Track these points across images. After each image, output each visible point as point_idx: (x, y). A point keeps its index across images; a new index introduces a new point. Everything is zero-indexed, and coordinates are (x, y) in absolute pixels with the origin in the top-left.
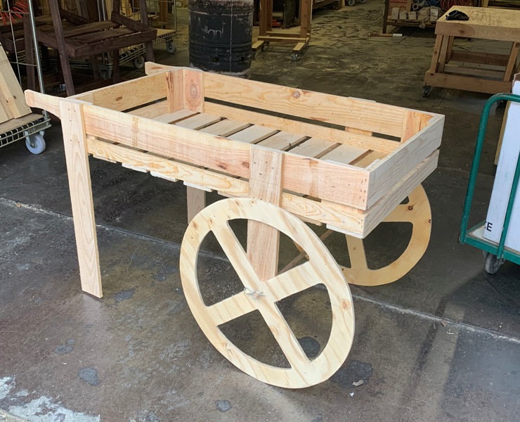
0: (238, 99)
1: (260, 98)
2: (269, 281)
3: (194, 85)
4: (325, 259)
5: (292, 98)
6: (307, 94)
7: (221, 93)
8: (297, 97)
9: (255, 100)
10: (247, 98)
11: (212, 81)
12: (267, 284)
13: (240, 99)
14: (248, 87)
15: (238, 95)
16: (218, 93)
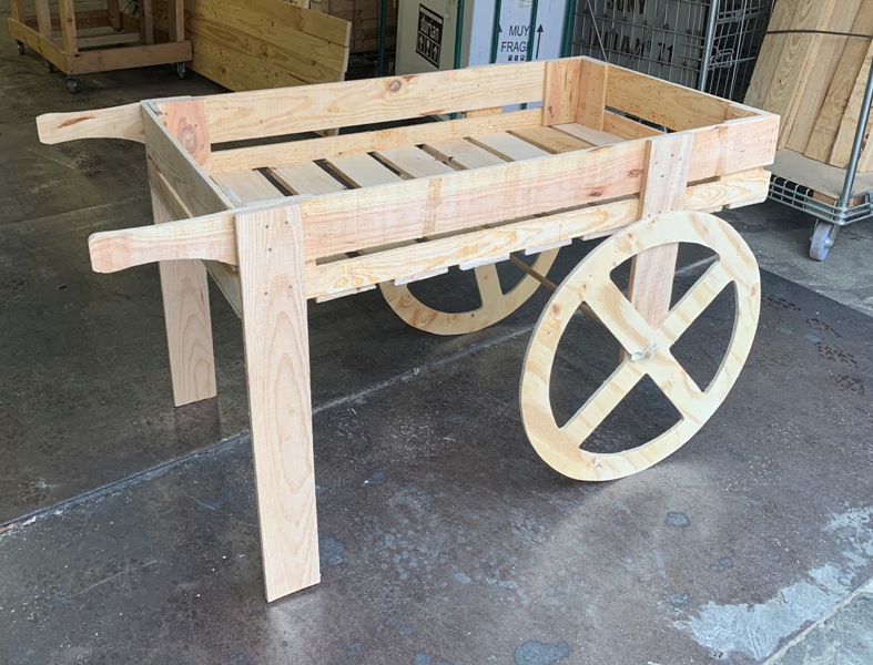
0: (284, 126)
1: (329, 110)
2: (666, 323)
3: (189, 128)
4: (738, 248)
5: (388, 93)
6: (412, 80)
7: (249, 125)
8: (396, 90)
9: (320, 117)
10: (306, 119)
11: (226, 109)
12: (664, 329)
13: (290, 125)
14: (306, 98)
15: (285, 118)
16: (240, 127)
